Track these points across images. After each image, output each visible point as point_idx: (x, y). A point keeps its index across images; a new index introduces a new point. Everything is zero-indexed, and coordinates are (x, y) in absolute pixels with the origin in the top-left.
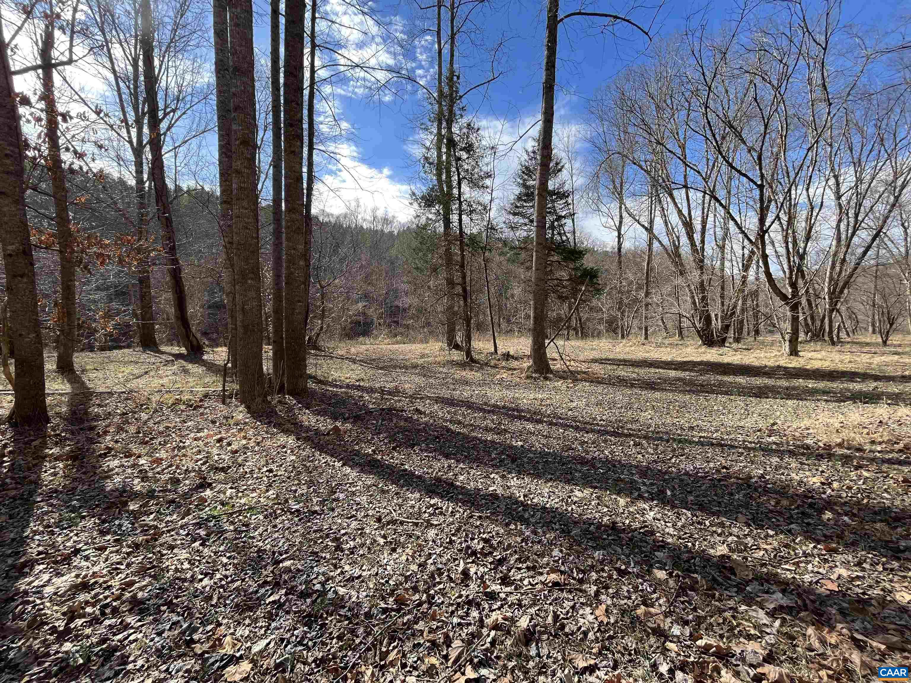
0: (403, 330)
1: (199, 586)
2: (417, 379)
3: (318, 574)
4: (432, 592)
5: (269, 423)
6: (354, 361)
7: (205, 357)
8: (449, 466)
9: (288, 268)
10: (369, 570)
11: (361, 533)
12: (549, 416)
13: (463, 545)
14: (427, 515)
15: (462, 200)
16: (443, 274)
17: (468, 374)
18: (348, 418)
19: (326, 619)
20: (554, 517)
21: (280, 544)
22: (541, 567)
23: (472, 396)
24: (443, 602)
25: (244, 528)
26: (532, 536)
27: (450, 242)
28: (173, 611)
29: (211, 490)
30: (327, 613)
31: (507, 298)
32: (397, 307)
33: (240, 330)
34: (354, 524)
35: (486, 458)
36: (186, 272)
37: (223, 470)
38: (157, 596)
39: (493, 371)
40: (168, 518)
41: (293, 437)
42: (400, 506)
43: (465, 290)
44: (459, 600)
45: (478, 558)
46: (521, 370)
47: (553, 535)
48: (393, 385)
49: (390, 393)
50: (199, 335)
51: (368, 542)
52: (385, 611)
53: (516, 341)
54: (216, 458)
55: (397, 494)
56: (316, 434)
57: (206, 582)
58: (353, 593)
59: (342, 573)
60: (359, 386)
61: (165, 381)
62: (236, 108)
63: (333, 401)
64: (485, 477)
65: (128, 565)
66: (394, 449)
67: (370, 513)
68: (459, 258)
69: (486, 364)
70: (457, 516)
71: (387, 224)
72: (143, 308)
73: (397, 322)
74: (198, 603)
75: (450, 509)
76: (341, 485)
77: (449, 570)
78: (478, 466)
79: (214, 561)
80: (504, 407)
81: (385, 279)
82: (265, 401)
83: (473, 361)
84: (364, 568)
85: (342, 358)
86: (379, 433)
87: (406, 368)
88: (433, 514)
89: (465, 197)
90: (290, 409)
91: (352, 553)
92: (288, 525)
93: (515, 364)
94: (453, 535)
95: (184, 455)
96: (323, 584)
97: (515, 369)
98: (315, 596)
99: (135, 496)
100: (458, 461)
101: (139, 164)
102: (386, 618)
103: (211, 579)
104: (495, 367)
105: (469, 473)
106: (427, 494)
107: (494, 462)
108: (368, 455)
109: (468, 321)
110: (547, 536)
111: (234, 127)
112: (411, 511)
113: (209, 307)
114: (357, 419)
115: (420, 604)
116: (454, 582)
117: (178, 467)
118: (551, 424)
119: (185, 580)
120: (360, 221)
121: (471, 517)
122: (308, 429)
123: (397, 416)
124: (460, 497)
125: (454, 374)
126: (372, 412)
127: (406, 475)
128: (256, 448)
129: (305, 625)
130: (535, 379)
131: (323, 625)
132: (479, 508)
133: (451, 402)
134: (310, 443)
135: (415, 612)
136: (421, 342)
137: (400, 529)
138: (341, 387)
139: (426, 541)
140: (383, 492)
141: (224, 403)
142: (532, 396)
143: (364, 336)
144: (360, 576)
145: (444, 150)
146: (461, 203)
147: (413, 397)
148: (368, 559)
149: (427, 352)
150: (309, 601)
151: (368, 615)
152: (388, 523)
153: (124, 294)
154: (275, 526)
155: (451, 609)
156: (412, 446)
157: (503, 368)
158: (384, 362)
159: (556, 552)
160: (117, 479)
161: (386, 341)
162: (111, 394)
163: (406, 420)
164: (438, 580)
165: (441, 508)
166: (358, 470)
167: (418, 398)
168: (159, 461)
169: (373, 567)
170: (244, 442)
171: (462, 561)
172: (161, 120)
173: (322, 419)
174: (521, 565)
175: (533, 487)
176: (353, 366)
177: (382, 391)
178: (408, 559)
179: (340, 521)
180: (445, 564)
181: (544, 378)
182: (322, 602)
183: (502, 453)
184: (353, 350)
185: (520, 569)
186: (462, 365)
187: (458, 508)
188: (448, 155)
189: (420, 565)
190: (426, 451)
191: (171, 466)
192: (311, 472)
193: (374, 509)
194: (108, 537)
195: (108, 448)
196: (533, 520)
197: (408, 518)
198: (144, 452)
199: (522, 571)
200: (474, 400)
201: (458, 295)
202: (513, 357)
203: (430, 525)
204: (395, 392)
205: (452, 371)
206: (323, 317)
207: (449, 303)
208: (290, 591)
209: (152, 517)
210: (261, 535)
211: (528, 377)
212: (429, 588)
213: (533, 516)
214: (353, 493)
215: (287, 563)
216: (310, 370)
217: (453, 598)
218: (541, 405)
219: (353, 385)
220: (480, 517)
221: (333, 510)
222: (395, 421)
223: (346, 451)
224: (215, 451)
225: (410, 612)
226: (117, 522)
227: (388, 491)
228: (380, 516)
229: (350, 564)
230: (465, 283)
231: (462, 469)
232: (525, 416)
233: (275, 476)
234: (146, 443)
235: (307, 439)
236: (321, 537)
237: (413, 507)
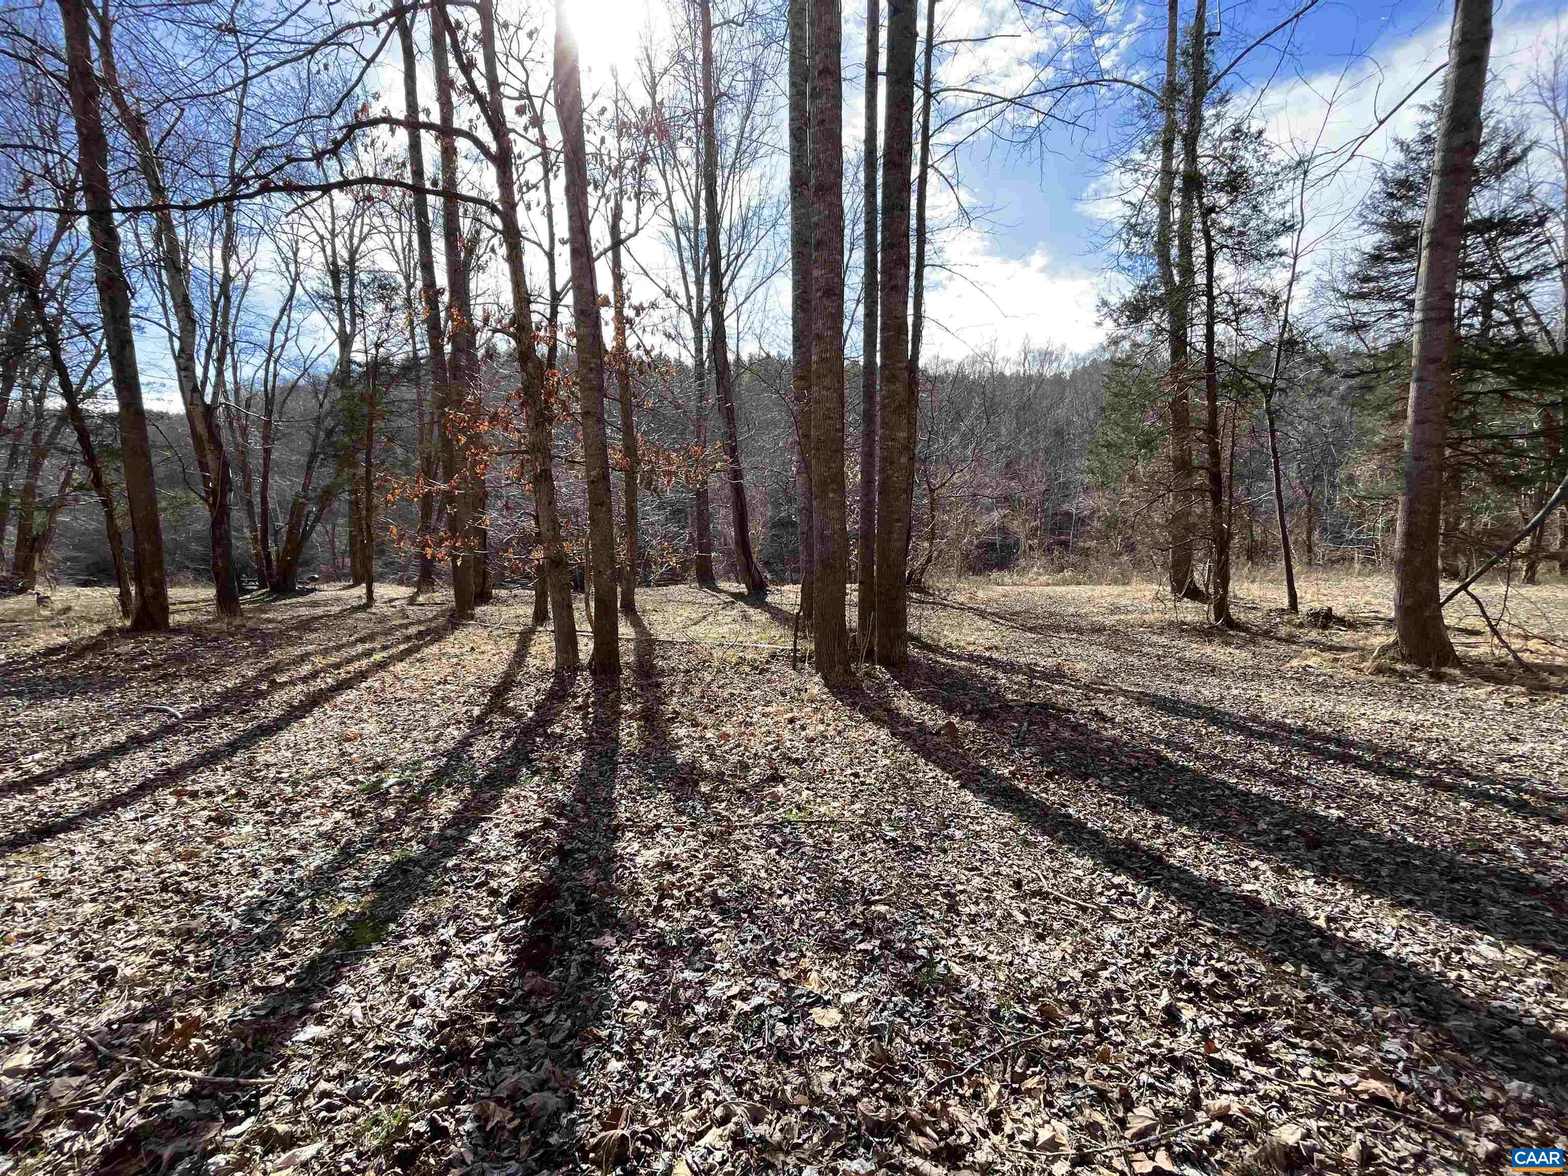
0: (1077, 558)
1: (779, 902)
2: (1100, 655)
3: (923, 936)
4: (1104, 1020)
5: (854, 705)
6: (982, 614)
7: (769, 599)
8: (1158, 827)
9: (882, 470)
10: (999, 954)
11: (987, 898)
12: (1432, 765)
13: (1172, 968)
14: (1104, 900)
15: (1216, 292)
16: (1168, 448)
17: (1216, 652)
18: (970, 713)
19: (935, 997)
20: (1402, 980)
21: (872, 880)
22: (1349, 1060)
23: (1222, 698)
24: (1123, 1043)
25: (825, 846)
26: (1334, 998)
27: (1183, 385)
28: (753, 922)
29: (785, 785)
30: (936, 990)
31: (1333, 486)
32: (1068, 514)
33: (817, 568)
34: (977, 881)
35: (1244, 828)
36: (748, 479)
37: (797, 762)
38: (736, 899)
39: (1283, 648)
40: (740, 811)
41: (886, 731)
42: (1056, 873)
43: (1216, 478)
44: (1156, 1051)
45: (1202, 999)
46: (1364, 653)
47: (1391, 1012)
48: (1051, 662)
49: (1045, 676)
50: (760, 566)
51: (998, 913)
52: (1021, 1019)
53: (1355, 582)
54: (788, 744)
55: (1050, 852)
56: (919, 731)
57: (785, 900)
58: (974, 978)
59: (957, 945)
60: (991, 659)
61: (724, 630)
62: (819, 244)
63: (947, 680)
64: (1236, 862)
65: (706, 856)
66: (1050, 775)
67: (1004, 870)
68: (1204, 415)
69: (1267, 634)
70: (1166, 915)
71: (1051, 362)
72: (699, 529)
73: (1065, 544)
74: (778, 921)
75: (1152, 901)
76: (958, 817)
77: (1138, 998)
78: (1222, 839)
79: (793, 878)
80: (1302, 731)
81: (1043, 464)
82: (847, 671)
83: (1232, 624)
84: (991, 948)
85: (962, 608)
86: (1024, 745)
87: (1080, 631)
88: (1116, 901)
89: (1223, 284)
90: (882, 687)
91: (973, 922)
92: (881, 857)
93: (1344, 637)
94: (1153, 945)
95: (753, 735)
96: (930, 951)
97: (1344, 649)
98: (918, 963)
99: (705, 776)
100: (1178, 821)
101: (698, 340)
102: (1024, 1029)
103: (791, 898)
104: (1290, 640)
105: (1199, 848)
106: (1106, 864)
107: (1262, 839)
108: (1001, 778)
109: (1222, 543)
110: (1376, 1009)
111: (816, 273)
112: (1075, 885)
113: (774, 526)
114: (985, 716)
115: (1082, 1031)
116: (1146, 1019)
117: (746, 749)
118: (1434, 784)
119: (762, 891)
120: (998, 368)
121: (1196, 925)
122: (908, 722)
123: (1057, 718)
124: (1176, 885)
125: (1183, 649)
126: (1012, 707)
127: (1070, 824)
128: (837, 740)
129: (906, 994)
130: (1402, 675)
131: (930, 1004)
132: (1215, 914)
133: (1171, 706)
134: (911, 742)
135: (1072, 1038)
136: (1115, 581)
137: (1053, 908)
138: (959, 658)
139: (1098, 940)
140: (1026, 843)
141: (794, 668)
142: (1385, 715)
143: (1001, 569)
144: (984, 959)
145: (1176, 199)
146: (1212, 299)
147: (1091, 689)
148: (999, 940)
149: (1123, 602)
150: (910, 966)
151: (995, 1014)
152: (1034, 894)
153: (679, 511)
154: (864, 854)
155: (1137, 1058)
156: (1085, 777)
157: (1312, 643)
158: (1037, 618)
159: (1392, 1045)
160: (687, 752)
161: (1043, 579)
162: (672, 643)
163: (1075, 728)
164: (1116, 1006)
165: (1133, 895)
166: (985, 799)
167: (1100, 691)
168: (725, 736)
169: (1005, 951)
170: (821, 727)
171: (1165, 991)
172: (723, 275)
173: (929, 707)
174: (1298, 1040)
175: (1355, 908)
176: (981, 623)
177: (1030, 671)
178: (1063, 958)
179: (955, 870)
180: (1132, 987)
181: (1431, 675)
182: (929, 974)
183: (1285, 824)
184: (981, 594)
185: (1294, 1046)
186: (1204, 633)
187: (1167, 904)
188: (1186, 208)
189: (1085, 974)
190: (1111, 790)
191: (738, 746)
192: (912, 788)
193: (1011, 866)
194: (684, 818)
195: (675, 712)
196: (1343, 970)
197: (1069, 895)
198: (710, 722)
199: (1299, 1051)
200: (1226, 706)
201: (1200, 490)
202: (1341, 621)
203: (1107, 916)
204: (1056, 675)
205: (1180, 643)
206: (932, 537)
207: (1178, 508)
208: (886, 945)
209: (724, 805)
210: (847, 861)
211: (1379, 671)
212: (1099, 1012)
213: (1343, 962)
214: (977, 835)
215: (882, 908)
216: (913, 627)
217: (1144, 1043)
218: (1410, 737)
219: (980, 657)
220: (1214, 932)
221: (945, 851)
222: (1053, 726)
223: (965, 766)
224: (787, 735)
225: (1064, 1036)
226: (690, 803)
227: (1035, 845)
228: (1020, 880)
229: (970, 937)
230: (1217, 464)
231: (1185, 836)
232: (1357, 758)
233: (863, 783)
234: (712, 711)
235: (907, 737)
236: (927, 886)
237: (1079, 880)
